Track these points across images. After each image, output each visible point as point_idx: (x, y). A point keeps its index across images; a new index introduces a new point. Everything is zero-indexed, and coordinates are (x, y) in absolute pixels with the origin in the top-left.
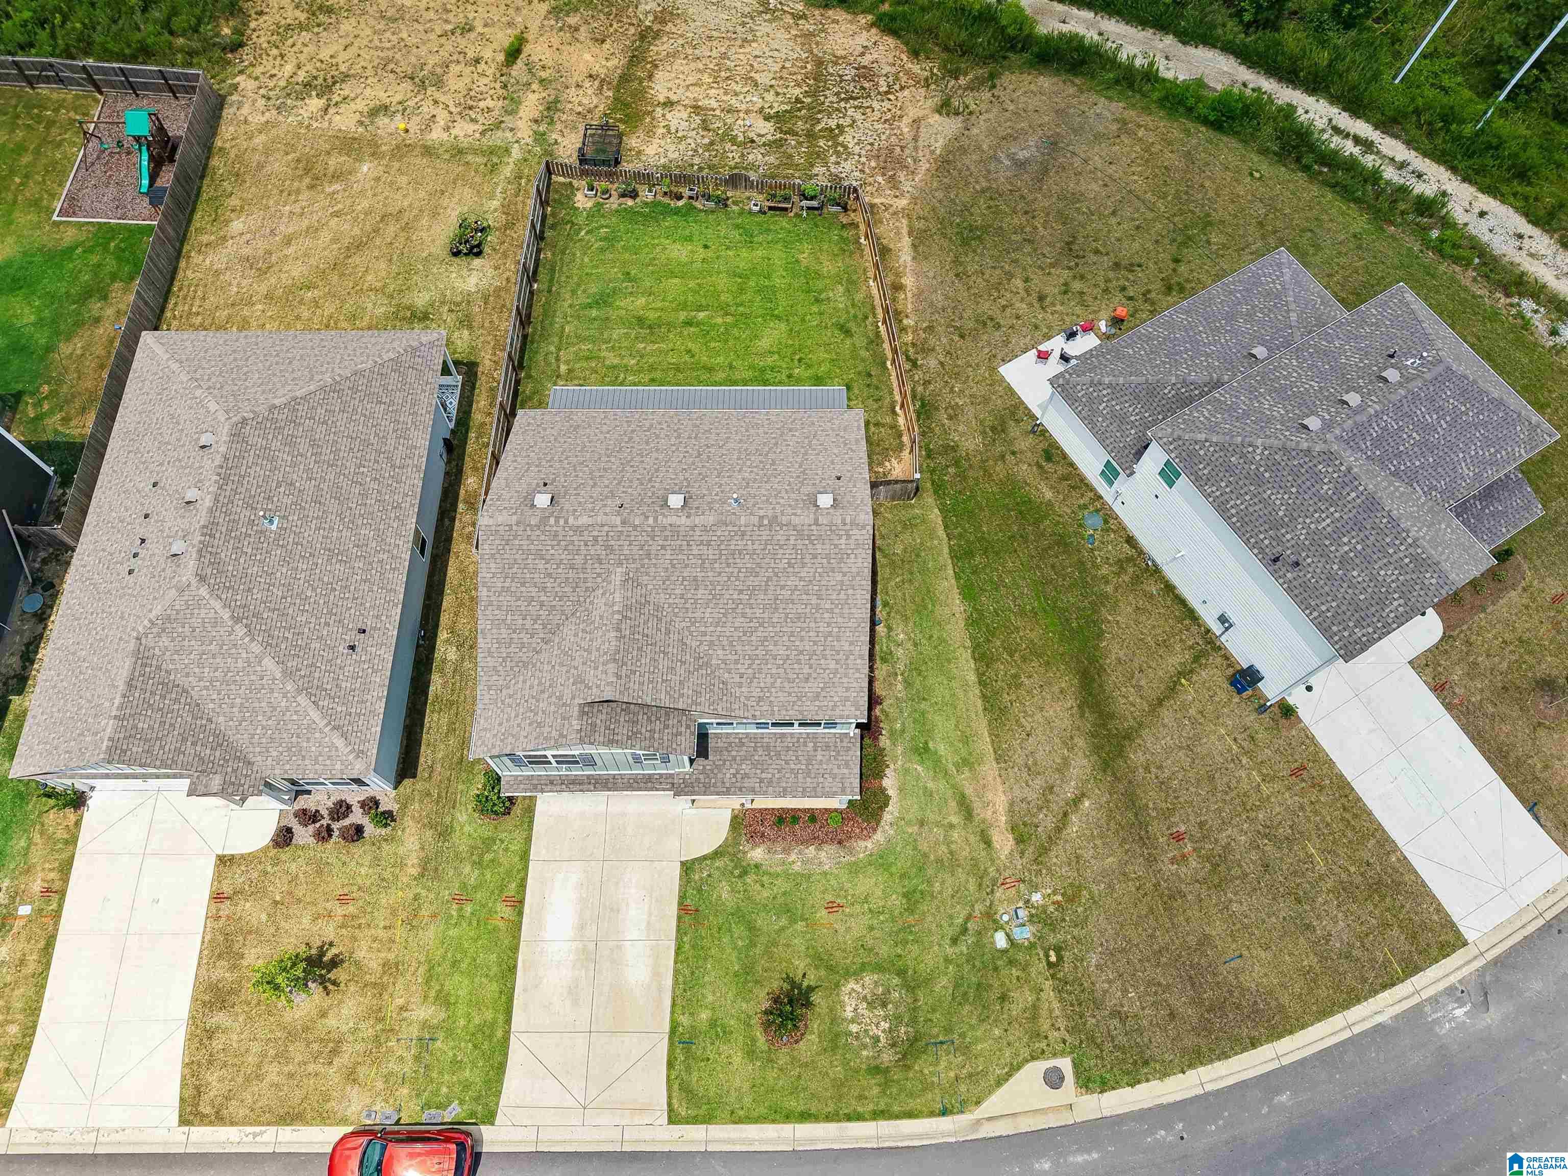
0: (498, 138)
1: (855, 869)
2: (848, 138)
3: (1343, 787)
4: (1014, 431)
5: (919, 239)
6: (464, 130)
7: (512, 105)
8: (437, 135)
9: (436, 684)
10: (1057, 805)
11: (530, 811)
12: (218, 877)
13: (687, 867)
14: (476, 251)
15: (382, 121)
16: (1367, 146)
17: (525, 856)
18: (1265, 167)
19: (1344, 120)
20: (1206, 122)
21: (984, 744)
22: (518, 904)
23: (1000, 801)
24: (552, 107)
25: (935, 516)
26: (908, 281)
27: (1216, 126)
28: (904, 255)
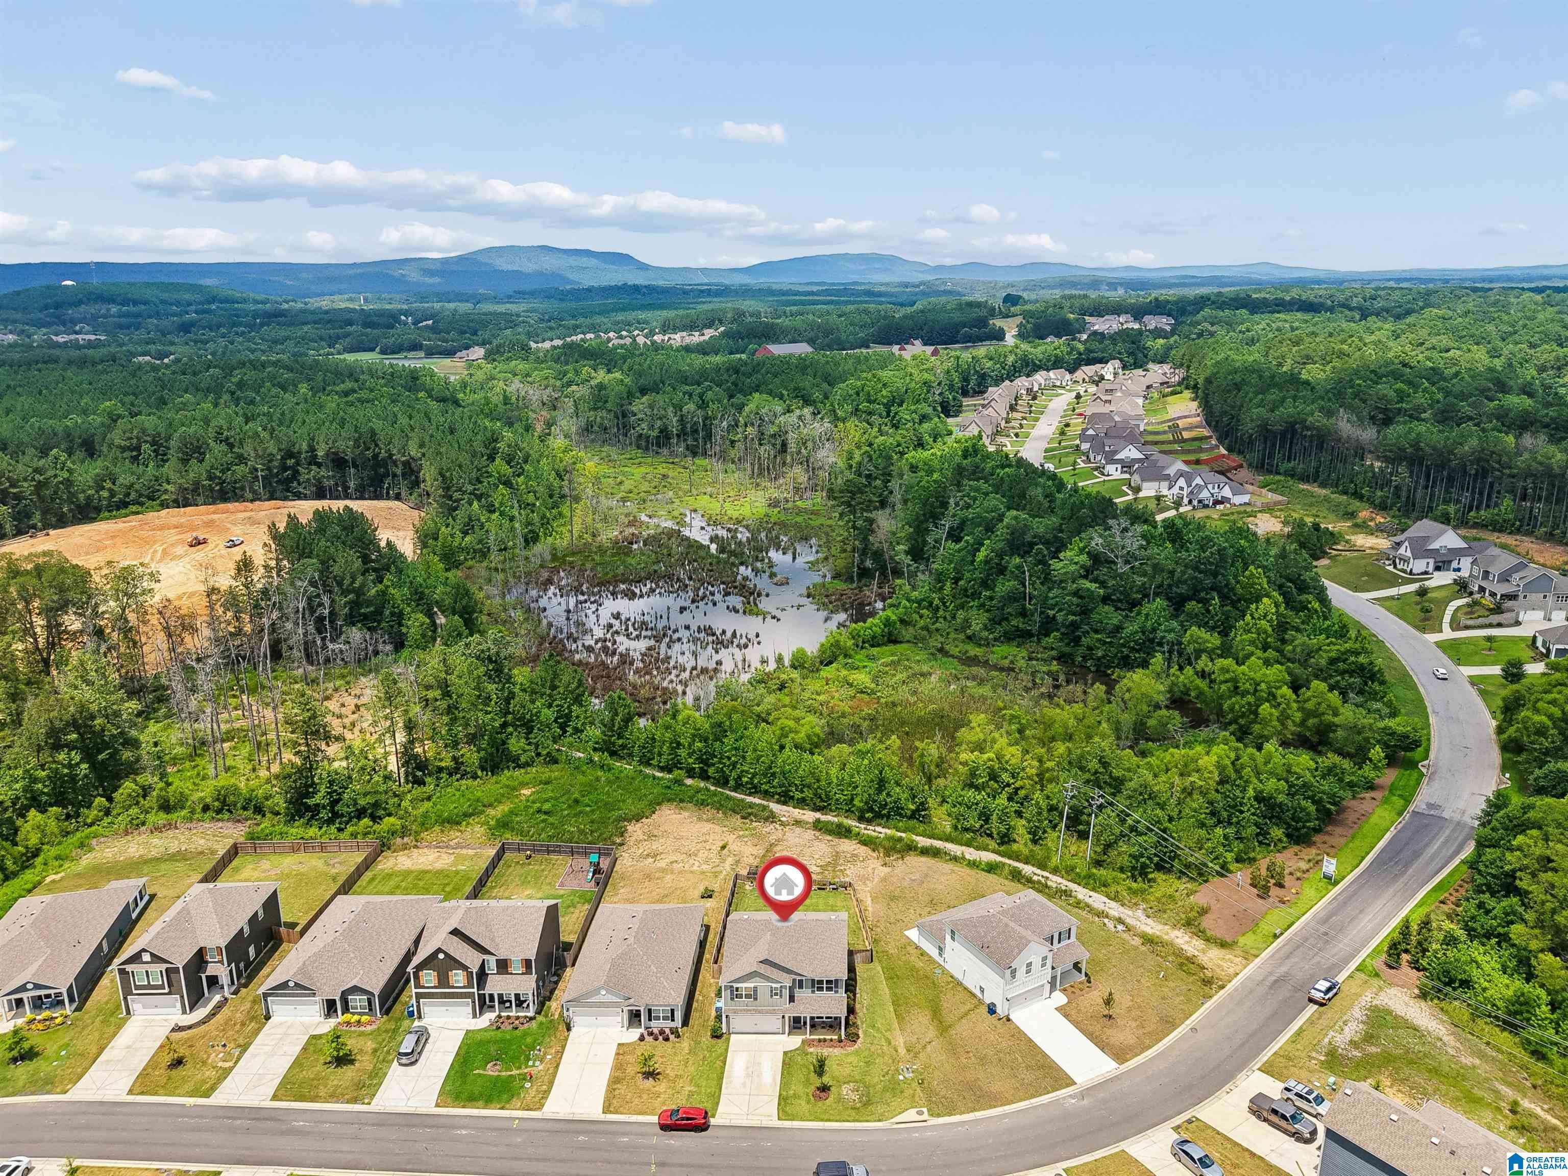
0: (718, 869)
1: (847, 1055)
2: (848, 872)
3: (1031, 1041)
4: (909, 948)
5: (874, 899)
6: (704, 867)
7: (723, 861)
8: (695, 868)
9: (695, 1005)
10: (923, 1042)
11: (728, 1040)
12: (618, 1048)
13: (785, 1053)
14: (710, 896)
15: (675, 865)
16: (1047, 878)
17: (727, 1050)
18: (1006, 882)
19: (1039, 871)
20: (983, 870)
21: (896, 1025)
22: (724, 1062)
23: (901, 1040)
24: (738, 862)
25: (879, 968)
26: (870, 909)
27: (989, 872)
28: (869, 901)
